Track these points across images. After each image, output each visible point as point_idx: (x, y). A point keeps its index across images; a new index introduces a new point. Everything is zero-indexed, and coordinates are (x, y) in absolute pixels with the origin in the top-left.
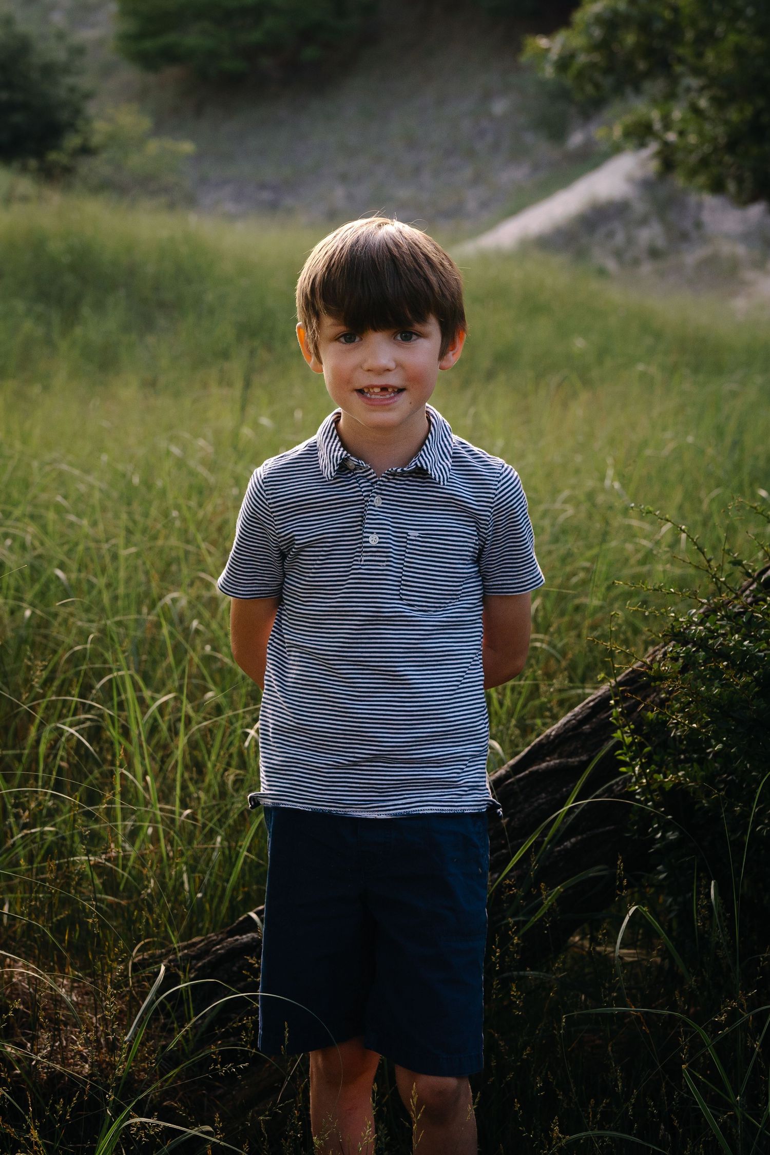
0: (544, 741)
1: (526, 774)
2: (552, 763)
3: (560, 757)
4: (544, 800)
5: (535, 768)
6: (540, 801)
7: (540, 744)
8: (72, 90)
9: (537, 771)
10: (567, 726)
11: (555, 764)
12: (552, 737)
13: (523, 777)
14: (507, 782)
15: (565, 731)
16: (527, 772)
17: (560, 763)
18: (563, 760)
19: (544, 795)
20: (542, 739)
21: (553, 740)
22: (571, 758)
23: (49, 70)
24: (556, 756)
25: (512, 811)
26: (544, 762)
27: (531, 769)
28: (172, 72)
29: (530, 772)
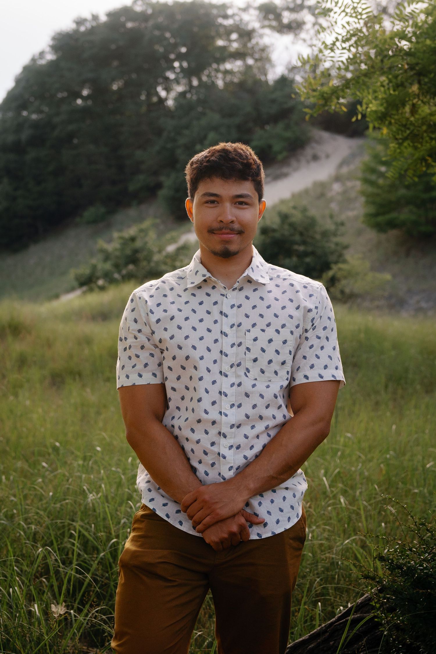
2: (356, 616)
3: (361, 613)
5: (348, 618)
7: (353, 607)
8: (337, 244)
9: (349, 620)
10: (366, 599)
11: (358, 616)
12: (359, 604)
13: (343, 622)
14: (335, 625)
15: (364, 601)
17: (360, 616)
18: (361, 615)
21: (359, 605)
22: (365, 614)
23: (325, 234)
24: (359, 613)
26: (353, 615)
28: (393, 233)
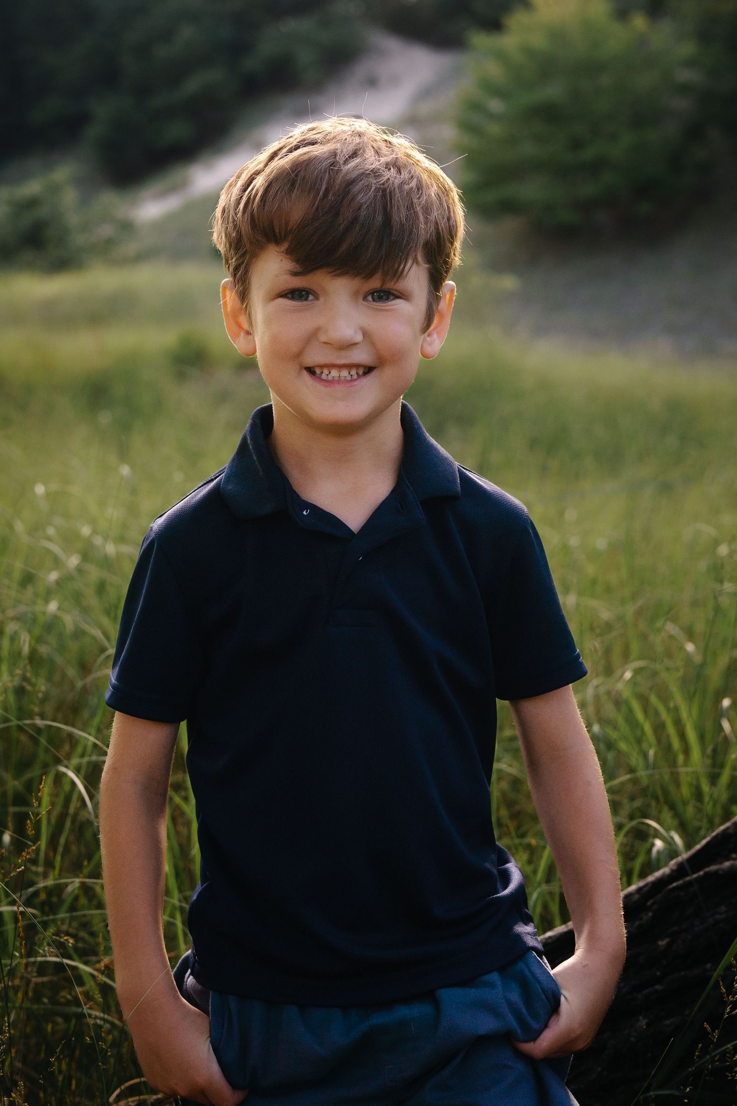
0: (731, 831)
1: (699, 877)
4: (724, 916)
5: (713, 868)
6: (718, 917)
7: (724, 834)
9: (716, 873)
13: (695, 879)
14: (671, 886)
16: (701, 873)
19: (723, 908)
20: (728, 828)
25: (675, 928)
26: (728, 860)
27: (707, 870)
29: (706, 873)
